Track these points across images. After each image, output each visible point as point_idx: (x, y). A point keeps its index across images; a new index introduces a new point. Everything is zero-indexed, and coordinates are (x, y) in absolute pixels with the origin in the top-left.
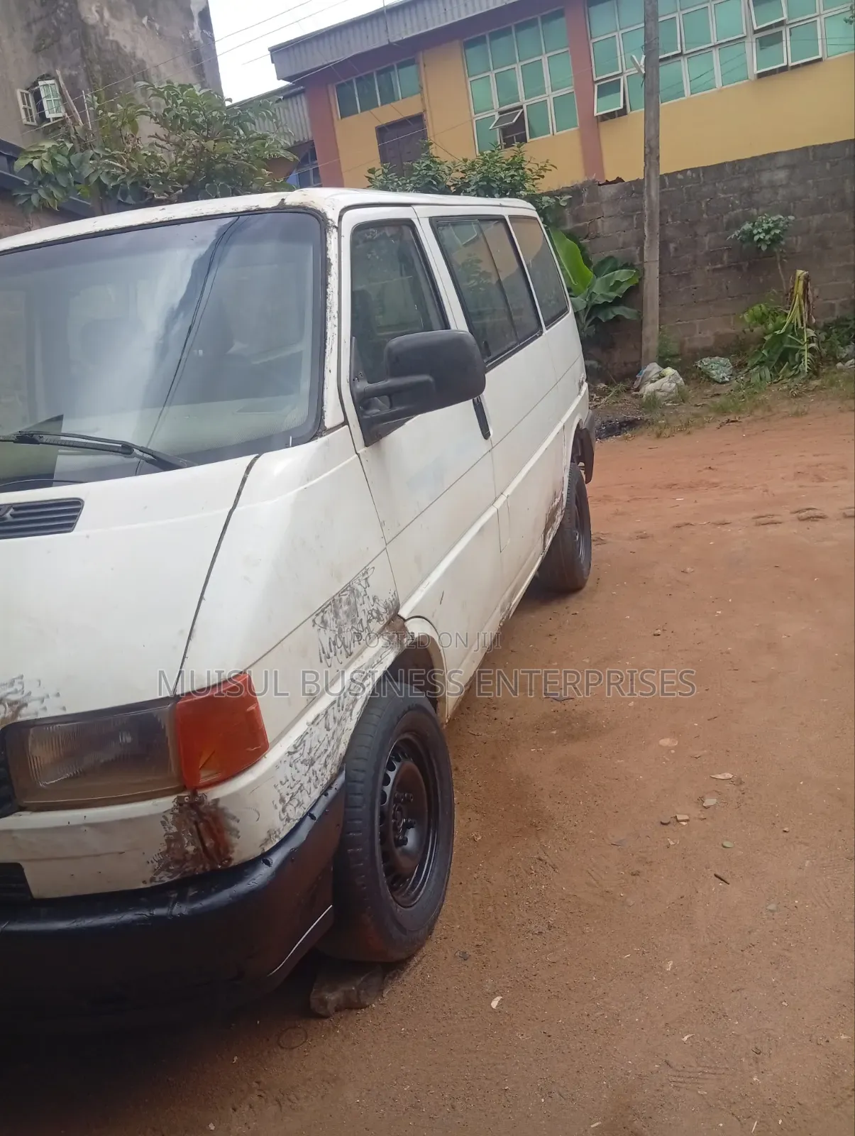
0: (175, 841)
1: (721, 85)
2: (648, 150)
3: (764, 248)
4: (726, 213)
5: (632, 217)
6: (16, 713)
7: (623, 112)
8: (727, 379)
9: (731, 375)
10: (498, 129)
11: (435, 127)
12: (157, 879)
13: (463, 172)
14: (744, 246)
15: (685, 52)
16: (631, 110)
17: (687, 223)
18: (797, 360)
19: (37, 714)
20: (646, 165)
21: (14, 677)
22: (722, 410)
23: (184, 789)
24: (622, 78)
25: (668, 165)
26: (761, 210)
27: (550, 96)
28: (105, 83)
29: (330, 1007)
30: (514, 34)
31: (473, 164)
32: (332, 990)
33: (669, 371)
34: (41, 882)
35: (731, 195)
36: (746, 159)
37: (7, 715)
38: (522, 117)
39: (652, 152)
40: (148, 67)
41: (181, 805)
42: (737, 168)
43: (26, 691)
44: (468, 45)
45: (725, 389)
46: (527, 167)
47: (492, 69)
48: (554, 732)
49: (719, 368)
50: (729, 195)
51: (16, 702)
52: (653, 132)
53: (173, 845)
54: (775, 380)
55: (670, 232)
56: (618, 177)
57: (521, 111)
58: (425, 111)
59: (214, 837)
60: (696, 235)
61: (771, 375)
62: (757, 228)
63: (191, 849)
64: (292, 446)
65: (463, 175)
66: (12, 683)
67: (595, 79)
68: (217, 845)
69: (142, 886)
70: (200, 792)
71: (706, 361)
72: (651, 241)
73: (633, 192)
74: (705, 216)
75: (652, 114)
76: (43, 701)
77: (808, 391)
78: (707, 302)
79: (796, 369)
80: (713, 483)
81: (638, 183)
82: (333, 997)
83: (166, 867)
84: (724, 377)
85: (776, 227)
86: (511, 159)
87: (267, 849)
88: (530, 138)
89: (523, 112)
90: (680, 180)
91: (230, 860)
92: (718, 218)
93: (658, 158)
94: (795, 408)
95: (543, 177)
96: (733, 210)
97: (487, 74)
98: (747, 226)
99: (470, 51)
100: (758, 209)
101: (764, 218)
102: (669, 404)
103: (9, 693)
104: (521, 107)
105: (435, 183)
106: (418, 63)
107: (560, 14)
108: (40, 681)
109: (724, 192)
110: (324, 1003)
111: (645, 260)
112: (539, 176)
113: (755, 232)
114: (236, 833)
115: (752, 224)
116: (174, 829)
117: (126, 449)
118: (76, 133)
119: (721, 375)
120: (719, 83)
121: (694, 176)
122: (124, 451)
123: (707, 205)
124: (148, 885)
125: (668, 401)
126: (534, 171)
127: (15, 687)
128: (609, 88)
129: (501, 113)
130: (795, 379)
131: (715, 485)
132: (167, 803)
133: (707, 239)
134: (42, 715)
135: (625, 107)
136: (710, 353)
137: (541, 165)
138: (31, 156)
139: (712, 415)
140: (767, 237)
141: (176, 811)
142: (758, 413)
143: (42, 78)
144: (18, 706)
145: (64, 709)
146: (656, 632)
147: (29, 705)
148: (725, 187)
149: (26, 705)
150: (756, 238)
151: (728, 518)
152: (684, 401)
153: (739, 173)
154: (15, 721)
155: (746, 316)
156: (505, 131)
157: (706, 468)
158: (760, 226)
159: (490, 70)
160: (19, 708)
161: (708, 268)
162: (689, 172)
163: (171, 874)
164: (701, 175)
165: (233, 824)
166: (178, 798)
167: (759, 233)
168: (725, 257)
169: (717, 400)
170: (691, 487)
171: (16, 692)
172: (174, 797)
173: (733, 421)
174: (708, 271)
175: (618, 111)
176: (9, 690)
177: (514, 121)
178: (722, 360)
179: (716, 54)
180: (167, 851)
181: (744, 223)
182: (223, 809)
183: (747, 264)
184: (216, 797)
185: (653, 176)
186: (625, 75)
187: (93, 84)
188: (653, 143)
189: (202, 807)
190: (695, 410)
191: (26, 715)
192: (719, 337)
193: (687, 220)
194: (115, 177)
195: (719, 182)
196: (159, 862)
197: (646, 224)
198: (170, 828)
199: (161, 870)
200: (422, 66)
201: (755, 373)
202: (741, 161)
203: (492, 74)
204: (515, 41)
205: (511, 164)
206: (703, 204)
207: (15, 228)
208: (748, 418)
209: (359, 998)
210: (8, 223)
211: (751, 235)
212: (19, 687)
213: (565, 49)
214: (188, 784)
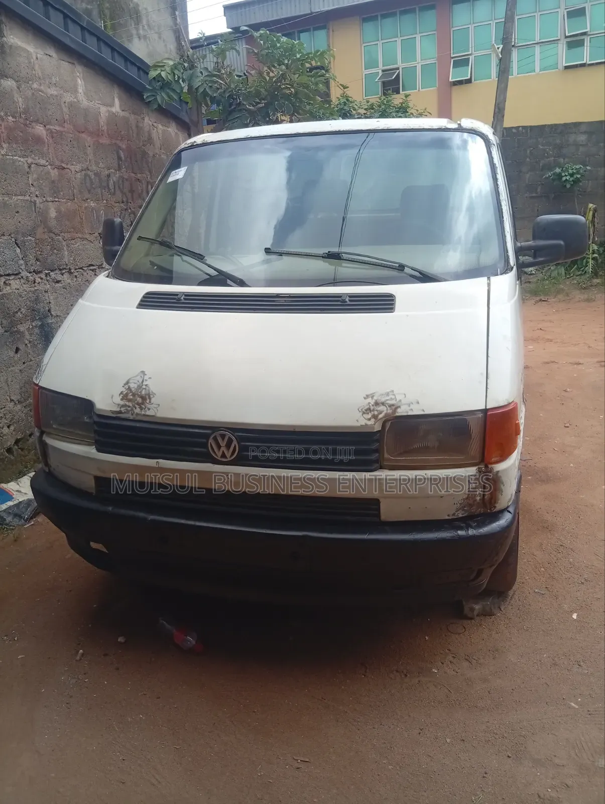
1: (539, 70)
2: (497, 110)
3: (568, 186)
4: (543, 159)
6: (395, 411)
7: (469, 81)
8: (534, 272)
9: (537, 270)
10: (380, 82)
12: (456, 514)
14: (555, 183)
15: (517, 45)
16: (475, 81)
17: (516, 163)
18: (584, 264)
19: (407, 412)
20: (494, 120)
21: (388, 391)
23: (482, 462)
24: (471, 57)
25: (509, 122)
26: (566, 160)
27: (419, 63)
29: (476, 613)
30: (398, 16)
31: (372, 105)
32: (478, 603)
34: (388, 512)
35: (548, 147)
36: (560, 124)
37: (388, 412)
38: (398, 75)
39: (499, 112)
40: (140, 8)
42: (554, 129)
43: (398, 400)
44: (365, 20)
46: (410, 112)
47: (380, 39)
50: (546, 147)
51: (393, 405)
52: (502, 98)
53: (470, 495)
54: (568, 276)
57: (398, 71)
58: (330, 64)
59: (491, 493)
60: (520, 172)
61: (565, 273)
62: (564, 172)
63: (478, 498)
64: (501, 274)
65: (365, 112)
66: (388, 394)
67: (452, 56)
68: (491, 499)
69: (447, 518)
70: (490, 466)
74: (528, 160)
75: (503, 86)
76: (409, 406)
77: (592, 286)
78: (523, 218)
79: (583, 271)
80: (549, 339)
82: (477, 607)
83: (462, 508)
84: (532, 271)
85: (578, 173)
86: (400, 105)
87: (509, 504)
88: (403, 91)
89: (399, 72)
90: (514, 133)
91: (495, 507)
92: (536, 162)
93: (503, 116)
94: (586, 296)
96: (548, 158)
97: (376, 43)
98: (558, 170)
99: (364, 24)
100: (564, 159)
101: (570, 165)
103: (387, 400)
104: (398, 69)
105: (348, 115)
106: (329, 29)
107: (432, 7)
108: (405, 395)
109: (543, 145)
110: (472, 610)
113: (563, 174)
114: (501, 491)
115: (561, 169)
117: (401, 267)
118: (188, 57)
120: (537, 69)
121: (524, 131)
122: (399, 268)
123: (530, 152)
124: (450, 518)
126: (414, 115)
127: (390, 397)
128: (462, 62)
129: (383, 71)
130: (582, 277)
131: (551, 340)
132: (472, 471)
133: (528, 176)
134: (410, 413)
135: (471, 77)
137: (420, 111)
138: (159, 69)
139: (529, 295)
140: (571, 179)
142: (560, 296)
144: (395, 408)
145: (423, 411)
146: (566, 425)
147: (402, 407)
148: (544, 142)
149: (399, 407)
150: (564, 179)
151: (581, 361)
153: (554, 133)
154: (395, 415)
156: (385, 84)
157: (538, 329)
158: (567, 170)
159: (378, 40)
161: (526, 195)
162: (520, 128)
163: (464, 512)
164: (529, 131)
165: (502, 486)
166: (479, 468)
167: (566, 176)
168: (539, 190)
169: (531, 286)
171: (392, 399)
172: (477, 467)
173: (543, 301)
174: (526, 197)
175: (465, 80)
176: (387, 398)
177: (393, 78)
179: (537, 49)
180: (467, 498)
181: (555, 167)
182: (501, 477)
183: (553, 195)
184: (498, 470)
185: (498, 128)
186: (473, 56)
187: (103, 16)
188: (501, 107)
191: (401, 412)
193: (516, 161)
195: (541, 137)
196: (461, 504)
199: (460, 509)
200: (331, 30)
201: (552, 271)
202: (556, 125)
203: (380, 43)
204: (398, 22)
205: (400, 108)
206: (528, 152)
207: (137, 116)
208: (553, 300)
209: (491, 610)
210: (134, 113)
211: (560, 176)
212: (393, 397)
213: (432, 33)
214: (484, 460)
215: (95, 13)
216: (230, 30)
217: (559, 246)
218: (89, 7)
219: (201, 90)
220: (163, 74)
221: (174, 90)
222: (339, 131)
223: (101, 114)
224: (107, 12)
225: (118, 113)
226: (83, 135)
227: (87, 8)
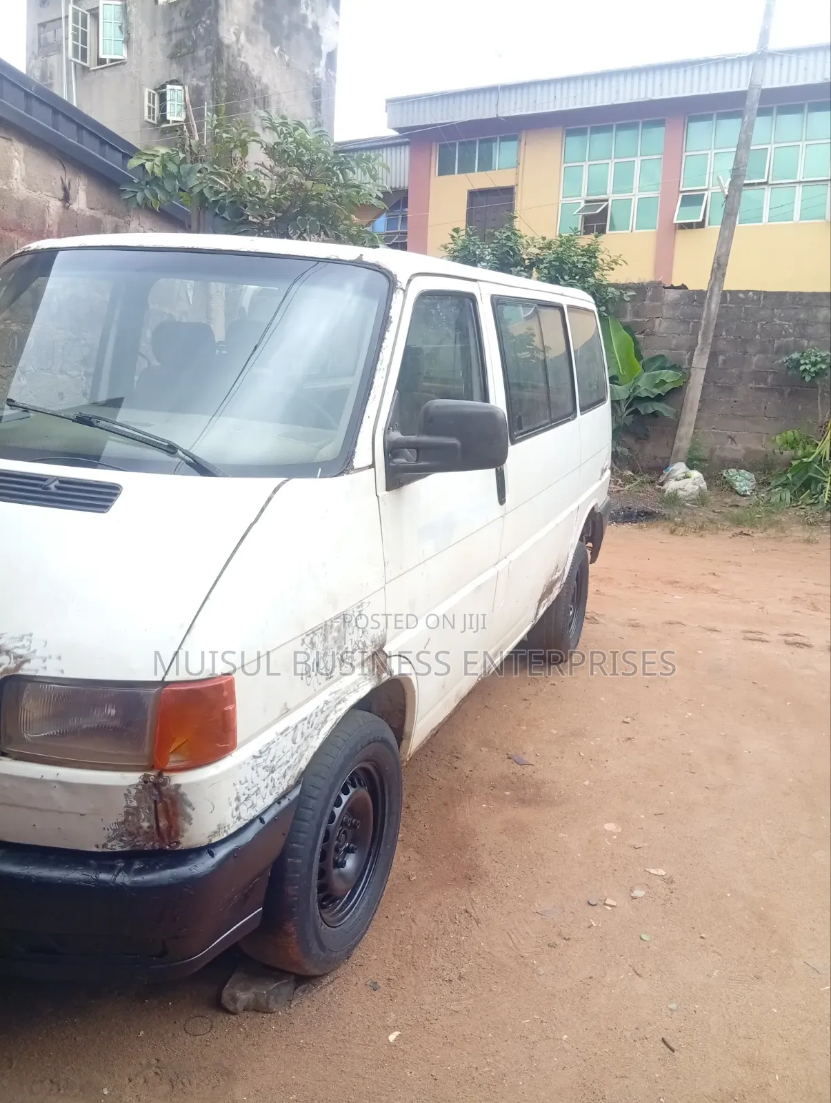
0: (133, 814)
1: (799, 219)
2: (716, 265)
3: (808, 379)
4: (779, 339)
5: (689, 323)
6: (19, 667)
7: (701, 225)
8: (748, 493)
9: (753, 490)
10: (581, 217)
11: (522, 204)
12: (109, 846)
13: (540, 248)
14: (790, 373)
15: (770, 182)
16: (709, 224)
17: (739, 340)
18: (818, 490)
19: (36, 671)
20: (711, 278)
21: (25, 633)
22: (738, 522)
23: (152, 768)
24: (706, 193)
25: (730, 284)
26: (812, 343)
27: (635, 196)
28: (228, 100)
29: (240, 1006)
30: (614, 133)
31: (550, 243)
32: (246, 989)
33: (695, 474)
34: (3, 827)
35: (787, 323)
36: (807, 293)
37: (11, 666)
38: (606, 209)
39: (719, 268)
40: (270, 92)
41: (146, 782)
42: (797, 299)
43: (32, 649)
44: (569, 133)
45: (744, 502)
46: (600, 257)
47: (587, 160)
48: (508, 793)
49: (743, 481)
50: (785, 323)
51: (21, 657)
52: (724, 249)
53: (130, 817)
54: (794, 504)
55: (722, 345)
56: (683, 284)
57: (606, 203)
58: (517, 185)
59: (168, 818)
60: (745, 353)
61: (791, 498)
62: (805, 359)
63: (145, 825)
64: (320, 477)
66: (21, 639)
67: (681, 189)
68: (170, 827)
69: (95, 849)
70: (165, 774)
71: (732, 471)
72: (702, 350)
73: (695, 301)
74: (758, 337)
75: (727, 233)
76: (45, 661)
77: (822, 521)
78: (744, 416)
79: (816, 499)
80: (713, 589)
81: (701, 293)
82: (244, 997)
83: (119, 837)
84: (746, 491)
85: (823, 361)
86: (587, 246)
87: (214, 841)
88: (610, 230)
89: (608, 205)
90: (742, 298)
91: (178, 843)
92: (769, 341)
93: (724, 275)
94: (807, 535)
95: (613, 269)
96: (785, 337)
97: (582, 164)
98: (795, 355)
99: (569, 139)
100: (809, 341)
101: (813, 350)
102: (688, 504)
103: (16, 647)
104: (607, 200)
105: (511, 253)
106: (520, 141)
107: (660, 123)
108: (46, 643)
109: (780, 319)
110: (235, 1000)
111: (693, 365)
112: (610, 268)
113: (802, 362)
114: (189, 819)
115: (800, 354)
116: (135, 804)
117: (171, 449)
118: (190, 146)
119: (744, 489)
120: (796, 217)
121: (755, 297)
122: (168, 450)
123: (762, 327)
124: (100, 850)
125: (687, 501)
126: (605, 261)
127: (23, 643)
128: (693, 200)
129: (587, 202)
130: (813, 508)
131: (714, 591)
132: (133, 778)
133: (755, 359)
134: (41, 673)
135: (704, 220)
136: (738, 465)
137: (613, 258)
138: (145, 157)
139: (727, 523)
140: (812, 370)
141: (140, 787)
142: (772, 531)
143: (171, 82)
144: (22, 660)
145: (62, 671)
146: (626, 720)
147: (32, 661)
148: (782, 315)
149: (29, 661)
150: (802, 368)
151: (719, 626)
152: (703, 504)
153: (798, 305)
154: (16, 673)
155: (778, 437)
156: (587, 219)
157: (710, 573)
158: (809, 357)
159: (585, 161)
160: (23, 663)
161: (751, 385)
162: (751, 293)
163: (122, 844)
164: (762, 298)
165: (189, 810)
166: (145, 775)
167: (806, 364)
168: (769, 380)
169: (736, 511)
170: (693, 588)
171: (23, 647)
172: (142, 774)
173: (745, 534)
174: (751, 388)
175: (696, 223)
176: (19, 644)
177: (598, 211)
178: (747, 474)
179: (799, 189)
180: (123, 823)
181: (793, 351)
182: (183, 795)
183: (789, 390)
184: (179, 782)
185: (716, 289)
186: (710, 192)
187: (216, 97)
188: (722, 260)
189: (164, 788)
190: (712, 515)
191: (27, 670)
192: (749, 452)
193: (740, 337)
194: (217, 193)
195: (777, 309)
196: (115, 830)
197: (700, 333)
198: (131, 801)
199: (114, 839)
200: (523, 143)
201: (776, 493)
202: (801, 293)
203: (586, 165)
204: (614, 139)
206: (759, 326)
207: (116, 219)
208: (761, 535)
209: (268, 1004)
210: (110, 213)
211: (797, 363)
212: (27, 644)
213: (659, 156)
214: (156, 765)
216: (393, 132)
217: (454, 446)
220: (148, 165)
221: (162, 188)
222: (192, 248)
223: (51, 210)
225: (82, 210)
226: (12, 235)
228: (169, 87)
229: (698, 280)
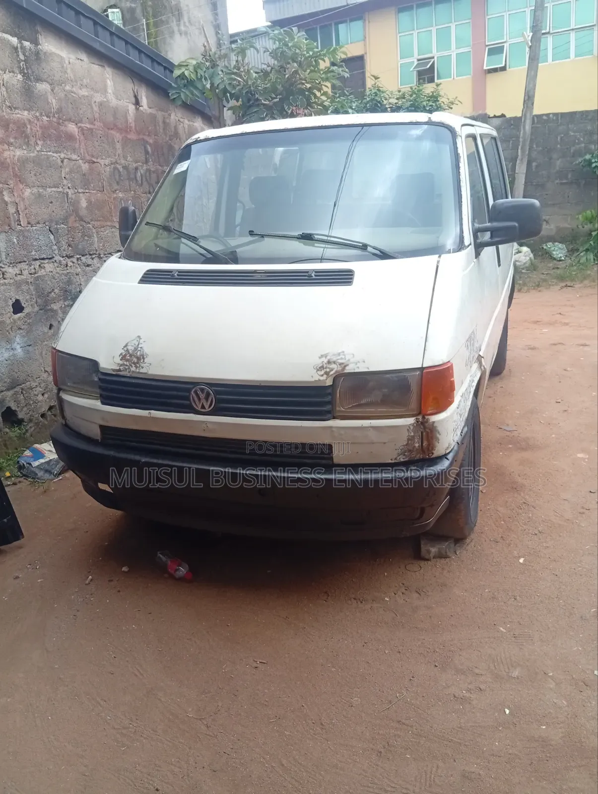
0: (411, 440)
1: (574, 57)
2: (526, 98)
4: (574, 146)
5: (509, 141)
6: (343, 368)
7: (503, 69)
8: (563, 258)
9: (566, 256)
10: (415, 72)
11: (372, 67)
12: (398, 459)
13: (397, 99)
14: (585, 170)
15: (551, 32)
16: (509, 68)
17: (546, 149)
19: (354, 369)
20: (524, 107)
21: (339, 351)
22: (561, 278)
23: (419, 414)
24: (505, 45)
25: (539, 109)
27: (454, 52)
29: (432, 555)
30: (433, 5)
31: (404, 94)
32: (433, 546)
33: (525, 249)
35: (579, 134)
36: (591, 111)
37: (338, 369)
38: (433, 63)
39: (529, 99)
40: (182, 5)
41: (418, 422)
42: (584, 116)
43: (347, 359)
44: (401, 10)
45: (561, 265)
46: (441, 100)
47: (415, 29)
48: (511, 446)
49: (558, 250)
50: (577, 134)
51: (343, 364)
52: (531, 86)
53: (410, 442)
55: (534, 154)
56: (502, 114)
57: (432, 60)
58: (366, 53)
59: (428, 440)
60: (551, 158)
61: (594, 259)
62: (595, 158)
63: (417, 445)
64: (453, 253)
65: (396, 101)
66: (339, 354)
67: (487, 44)
68: (429, 445)
69: (390, 461)
70: (426, 417)
71: (550, 244)
72: (522, 159)
73: (512, 125)
74: (559, 146)
75: (533, 73)
76: (356, 364)
78: (554, 204)
80: (565, 323)
81: (515, 118)
82: (434, 550)
83: (403, 453)
84: (561, 257)
86: (431, 94)
87: (447, 452)
88: (438, 79)
89: (434, 61)
90: (545, 120)
91: (433, 453)
92: (567, 149)
93: (533, 104)
95: (451, 108)
96: (578, 144)
97: (411, 32)
98: (588, 157)
99: (401, 15)
102: (523, 271)
103: (338, 359)
104: (433, 58)
105: (379, 105)
106: (365, 20)
108: (353, 355)
109: (574, 132)
110: (429, 552)
111: (517, 172)
112: (449, 107)
113: (593, 161)
114: (438, 440)
115: (591, 155)
116: (412, 434)
117: (364, 247)
119: (560, 255)
120: (572, 55)
121: (554, 118)
122: (363, 248)
123: (561, 138)
124: (393, 462)
125: (523, 269)
126: (445, 103)
127: (341, 356)
128: (496, 50)
129: (418, 60)
131: (567, 324)
132: (411, 421)
133: (558, 162)
134: (357, 370)
135: (506, 65)
136: (553, 239)
137: (451, 100)
138: (184, 68)
139: (555, 281)
141: (415, 425)
142: (586, 282)
143: (111, 7)
145: (368, 368)
146: (558, 401)
147: (350, 365)
148: (575, 128)
149: (348, 365)
150: (593, 165)
151: (587, 343)
152: (535, 270)
153: (586, 120)
154: (344, 372)
155: (580, 216)
156: (420, 74)
157: (558, 314)
159: (414, 30)
160: (345, 366)
161: (557, 181)
162: (551, 116)
163: (404, 457)
164: (559, 118)
165: (438, 435)
166: (417, 419)
167: (596, 162)
168: (570, 176)
169: (558, 272)
170: (551, 324)
171: (342, 359)
172: (415, 418)
173: (569, 286)
174: (557, 183)
175: (500, 67)
176: (339, 358)
177: (428, 66)
178: (560, 245)
179: (573, 35)
180: (407, 445)
181: (585, 154)
182: (436, 427)
183: (584, 182)
184: (434, 421)
185: (528, 115)
186: (508, 43)
187: (145, 14)
188: (531, 93)
189: (427, 424)
190: (543, 277)
191: (349, 369)
192: (559, 230)
193: (546, 148)
194: (234, 87)
195: (571, 124)
196: (401, 450)
197: (520, 147)
198: (411, 433)
199: (401, 454)
200: (367, 22)
201: (582, 256)
202: (587, 112)
203: (415, 33)
204: (434, 11)
205: (431, 97)
206: (559, 138)
207: (163, 113)
208: (580, 285)
209: (446, 552)
210: (162, 110)
211: (590, 163)
212: (343, 357)
213: (468, 21)
214: (421, 413)
215: (139, 11)
216: (270, 24)
217: (514, 227)
218: (133, 5)
219: (221, 87)
220: (186, 73)
221: (196, 88)
223: (130, 112)
224: (150, 10)
225: (145, 110)
226: (112, 132)
227: (131, 6)
228: (110, 10)
229: (514, 110)
